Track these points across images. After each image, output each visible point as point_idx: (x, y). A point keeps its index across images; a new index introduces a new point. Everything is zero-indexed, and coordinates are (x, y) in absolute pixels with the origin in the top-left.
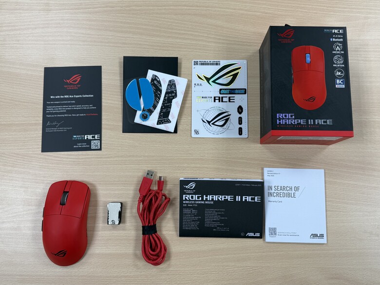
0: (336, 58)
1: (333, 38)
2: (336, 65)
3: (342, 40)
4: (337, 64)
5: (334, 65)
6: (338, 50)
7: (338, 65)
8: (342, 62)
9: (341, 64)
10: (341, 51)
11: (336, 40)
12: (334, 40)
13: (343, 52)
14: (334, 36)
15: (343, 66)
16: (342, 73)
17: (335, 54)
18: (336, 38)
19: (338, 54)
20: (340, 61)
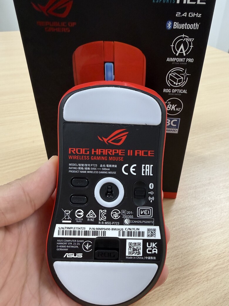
0: (172, 73)
1: (175, 19)
2: (169, 91)
3: (195, 26)
4: (172, 88)
5: (165, 90)
6: (181, 56)
7: (174, 91)
8: (183, 84)
9: (180, 88)
10: (187, 57)
11: (183, 26)
12: (176, 25)
13: (191, 60)
14: (178, 14)
15: (185, 92)
16: (179, 106)
17: (172, 65)
18: (182, 20)
19: (179, 65)
20: (180, 81)
